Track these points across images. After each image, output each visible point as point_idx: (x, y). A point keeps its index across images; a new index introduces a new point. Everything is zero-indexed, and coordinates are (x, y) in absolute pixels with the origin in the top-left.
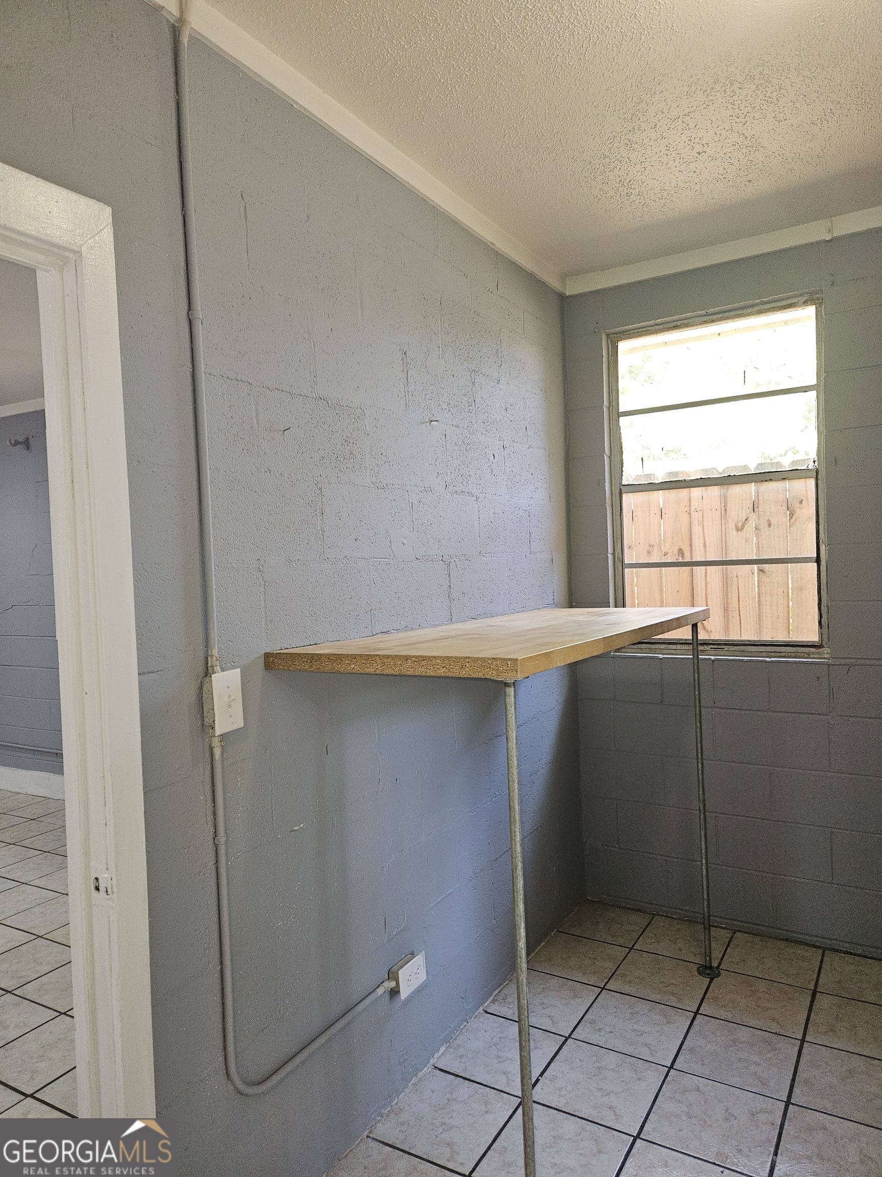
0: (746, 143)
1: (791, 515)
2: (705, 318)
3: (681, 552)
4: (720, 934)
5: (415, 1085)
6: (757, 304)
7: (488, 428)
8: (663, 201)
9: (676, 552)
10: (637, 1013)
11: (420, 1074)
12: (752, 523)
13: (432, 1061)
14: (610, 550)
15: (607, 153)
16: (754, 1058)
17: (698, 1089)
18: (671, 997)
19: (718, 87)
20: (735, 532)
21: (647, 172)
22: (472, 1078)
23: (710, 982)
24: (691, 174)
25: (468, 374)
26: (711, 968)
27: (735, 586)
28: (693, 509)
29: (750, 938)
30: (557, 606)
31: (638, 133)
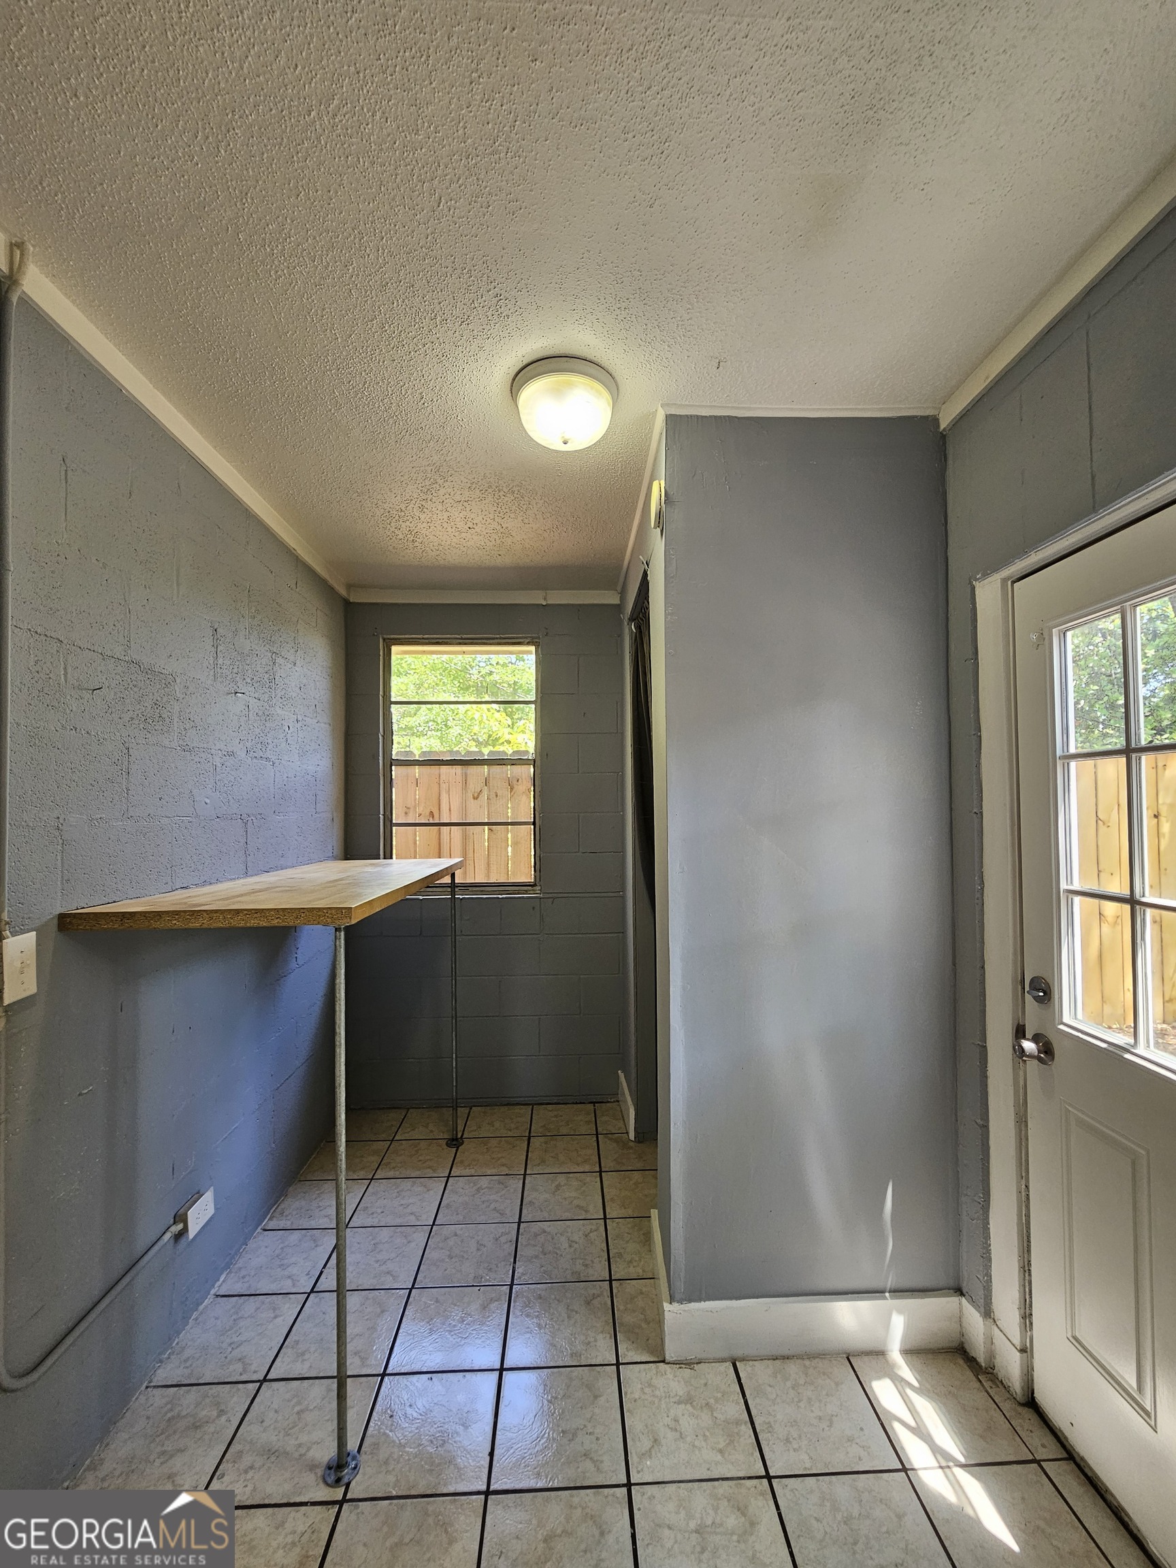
0: (502, 530)
1: (512, 789)
2: (461, 641)
3: (432, 814)
4: (462, 1112)
5: (196, 1319)
6: (497, 638)
7: (285, 703)
8: (438, 552)
9: (428, 814)
10: (402, 1190)
11: (201, 1308)
12: (485, 793)
13: (213, 1292)
14: (382, 812)
15: (404, 509)
16: (493, 1197)
17: (456, 1235)
18: (429, 1170)
19: (490, 490)
20: (472, 800)
21: (431, 530)
22: (258, 1293)
23: (457, 1151)
24: (462, 540)
25: (270, 654)
26: (457, 1139)
27: (471, 841)
28: (441, 781)
29: (482, 1109)
30: (336, 858)
31: (429, 502)
